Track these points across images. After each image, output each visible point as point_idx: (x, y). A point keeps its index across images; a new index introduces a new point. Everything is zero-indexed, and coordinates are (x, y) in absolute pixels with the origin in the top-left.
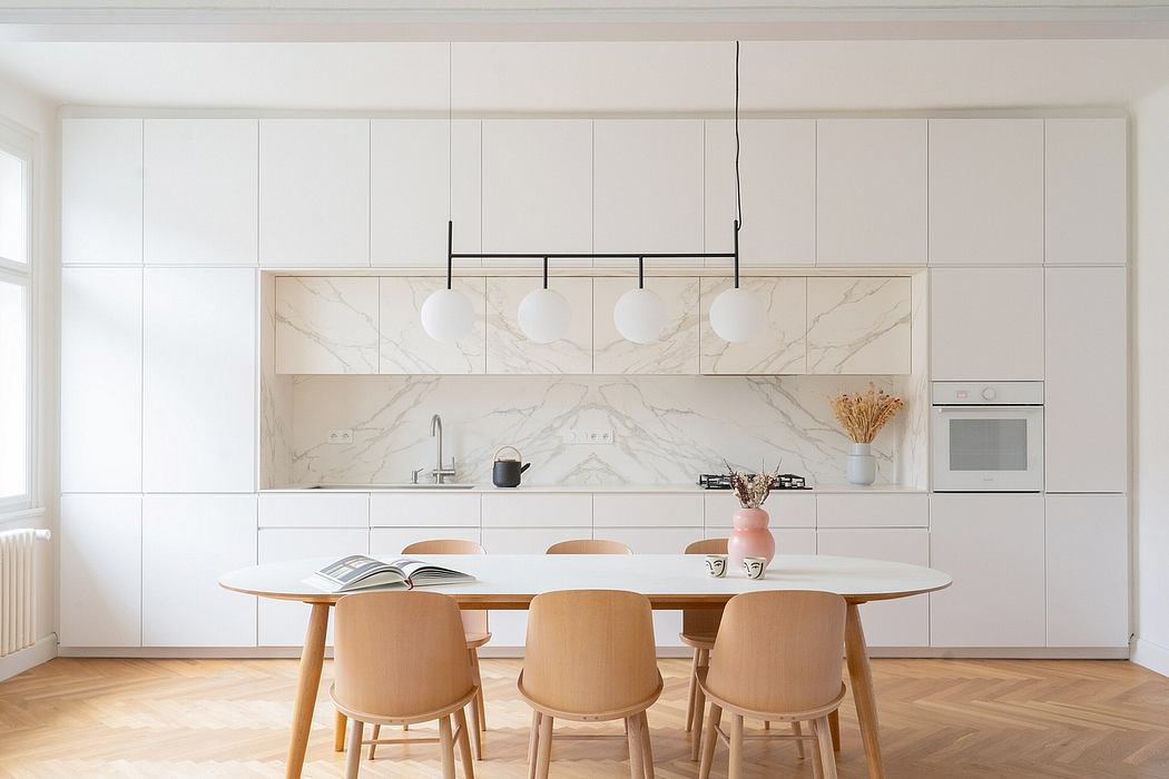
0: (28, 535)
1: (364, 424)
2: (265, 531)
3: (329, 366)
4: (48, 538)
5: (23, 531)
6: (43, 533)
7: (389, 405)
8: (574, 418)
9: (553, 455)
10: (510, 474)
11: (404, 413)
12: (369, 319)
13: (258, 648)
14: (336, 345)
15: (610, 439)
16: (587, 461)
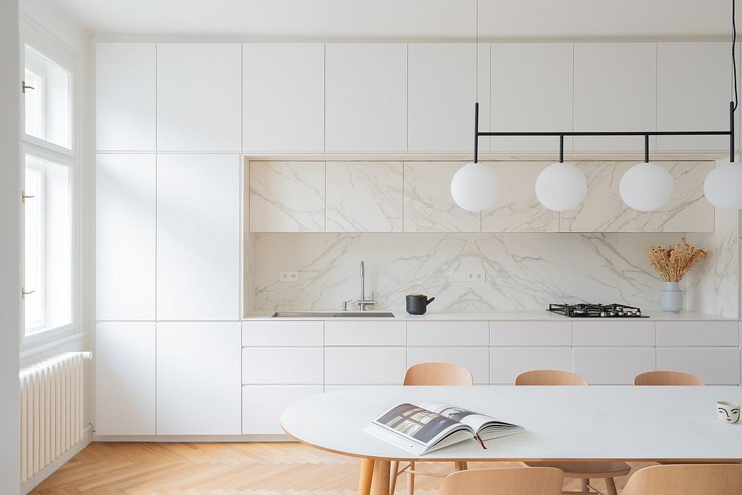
0: (77, 357)
1: (307, 267)
2: (248, 348)
3: (290, 226)
4: (91, 358)
5: (74, 354)
6: (87, 354)
7: (324, 254)
8: (457, 263)
9: (443, 290)
10: (419, 305)
11: (335, 259)
12: (317, 192)
13: (242, 435)
14: (294, 211)
15: (482, 278)
16: (466, 294)
